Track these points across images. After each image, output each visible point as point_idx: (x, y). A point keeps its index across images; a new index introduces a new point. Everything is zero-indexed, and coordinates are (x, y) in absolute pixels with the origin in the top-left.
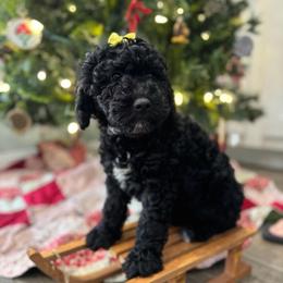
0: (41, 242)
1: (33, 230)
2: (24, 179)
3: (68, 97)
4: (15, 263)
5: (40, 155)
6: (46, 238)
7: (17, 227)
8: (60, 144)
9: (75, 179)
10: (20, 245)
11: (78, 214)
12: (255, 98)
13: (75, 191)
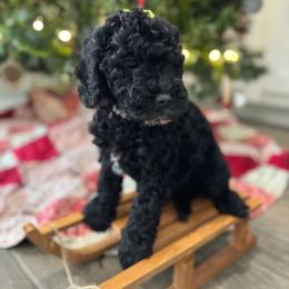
0: (36, 205)
1: (26, 191)
2: (14, 131)
3: (68, 51)
4: (9, 230)
5: (30, 104)
6: (41, 201)
7: (9, 188)
8: (51, 93)
9: (70, 133)
10: (13, 209)
11: (74, 173)
12: (259, 55)
13: (69, 147)
